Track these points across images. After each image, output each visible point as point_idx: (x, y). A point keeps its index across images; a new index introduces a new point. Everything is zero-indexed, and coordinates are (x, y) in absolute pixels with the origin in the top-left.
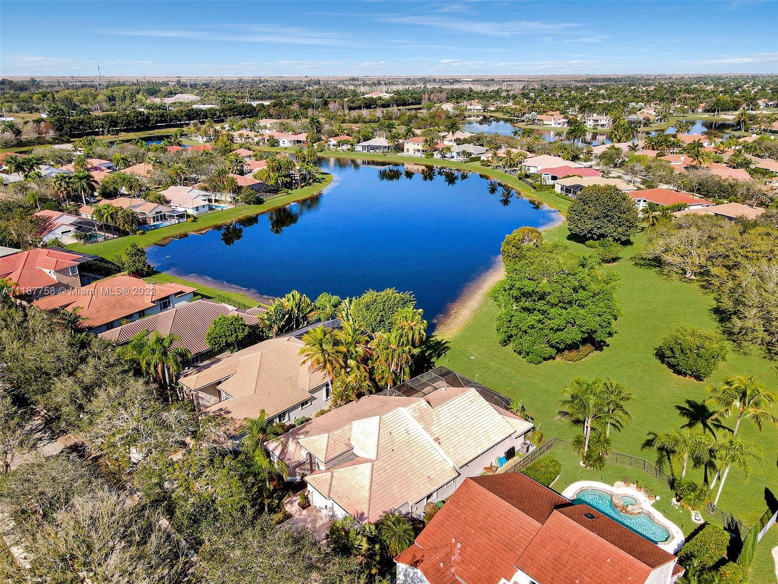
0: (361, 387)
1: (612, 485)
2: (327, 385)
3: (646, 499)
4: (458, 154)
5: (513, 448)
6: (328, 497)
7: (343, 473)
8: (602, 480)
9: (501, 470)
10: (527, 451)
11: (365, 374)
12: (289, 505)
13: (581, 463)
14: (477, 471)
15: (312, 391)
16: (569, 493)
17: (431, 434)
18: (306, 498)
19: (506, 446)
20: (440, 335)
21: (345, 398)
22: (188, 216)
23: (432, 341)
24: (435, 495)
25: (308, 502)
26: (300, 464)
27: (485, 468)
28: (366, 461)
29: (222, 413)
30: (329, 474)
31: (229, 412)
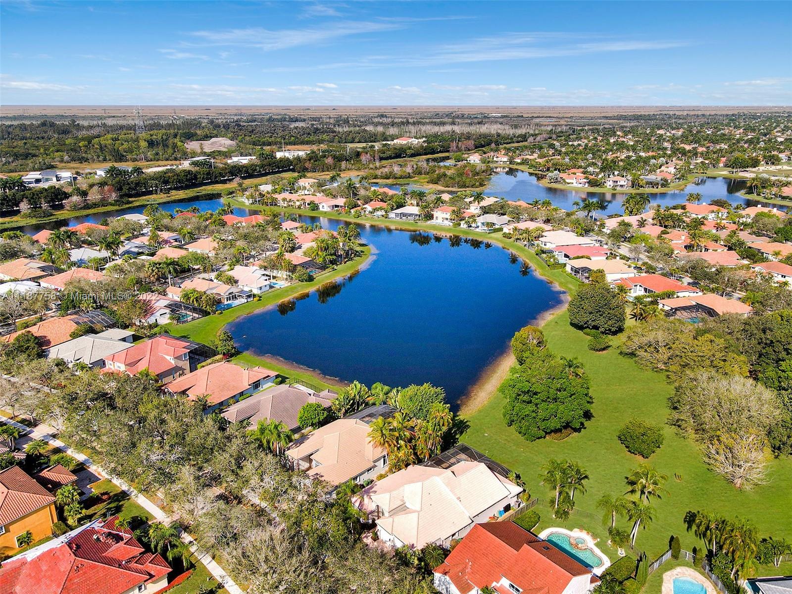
0: (408, 459)
1: (571, 531)
2: (385, 457)
3: (592, 540)
4: (483, 224)
5: (509, 505)
6: (392, 534)
7: (400, 519)
8: (566, 527)
9: (500, 519)
10: (519, 506)
11: (411, 450)
12: (365, 539)
13: (554, 516)
14: (485, 519)
15: (375, 462)
16: (543, 535)
17: (455, 495)
18: (376, 534)
19: (504, 504)
20: (463, 415)
21: (397, 467)
22: (254, 296)
23: (457, 420)
24: (457, 534)
25: (378, 537)
26: (372, 512)
27: (490, 518)
28: (414, 512)
29: (318, 476)
30: (391, 520)
31: (322, 476)
